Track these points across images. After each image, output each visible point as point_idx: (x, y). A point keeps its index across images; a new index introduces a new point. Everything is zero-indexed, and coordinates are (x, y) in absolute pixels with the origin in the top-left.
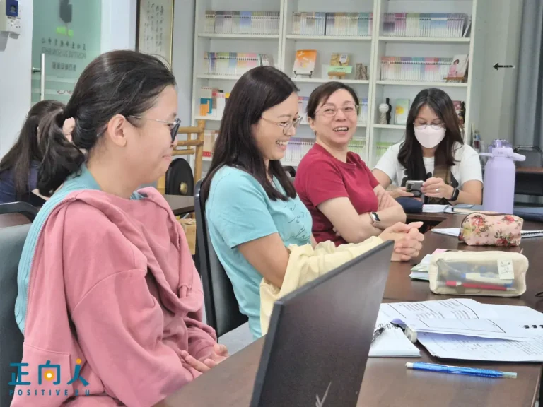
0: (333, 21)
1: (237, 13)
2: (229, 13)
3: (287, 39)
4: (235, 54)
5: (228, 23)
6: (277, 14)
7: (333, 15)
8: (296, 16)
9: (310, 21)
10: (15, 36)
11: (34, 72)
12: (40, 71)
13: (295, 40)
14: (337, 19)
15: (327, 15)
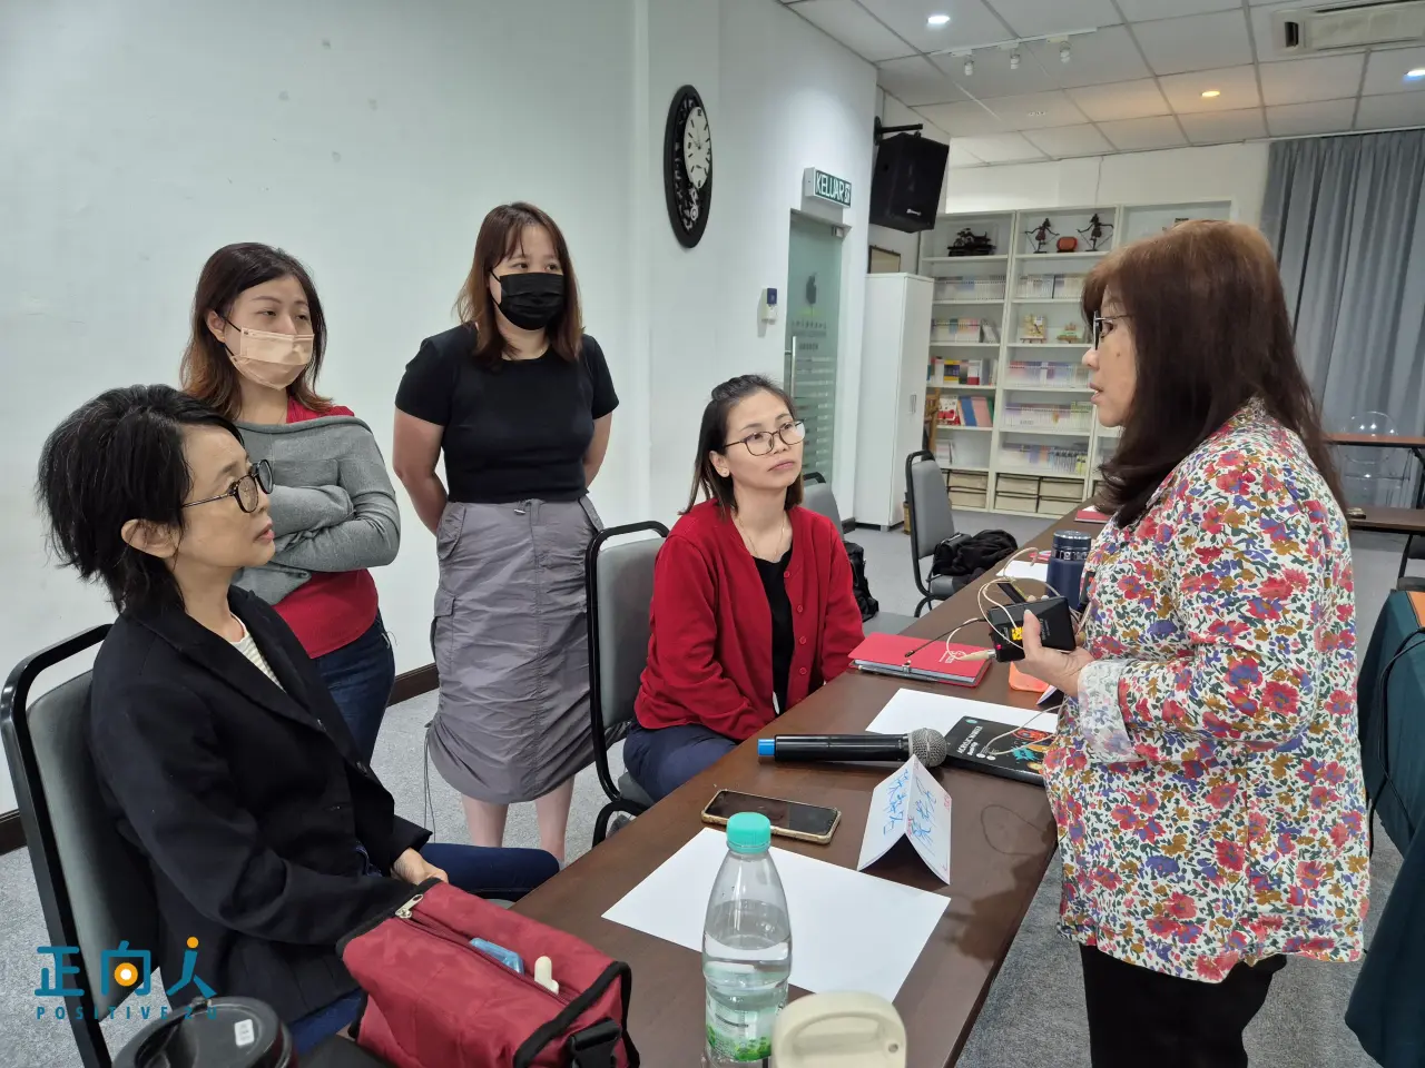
0: (1062, 283)
1: (959, 278)
2: (951, 278)
3: (1013, 304)
4: (956, 320)
5: (950, 289)
6: (1004, 277)
7: (1063, 276)
8: (1022, 279)
9: (1038, 283)
10: (772, 322)
11: (786, 354)
12: (791, 354)
13: (1019, 304)
14: (1066, 280)
15: (1056, 276)
